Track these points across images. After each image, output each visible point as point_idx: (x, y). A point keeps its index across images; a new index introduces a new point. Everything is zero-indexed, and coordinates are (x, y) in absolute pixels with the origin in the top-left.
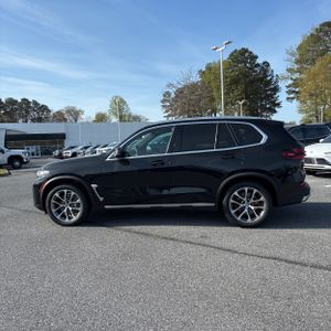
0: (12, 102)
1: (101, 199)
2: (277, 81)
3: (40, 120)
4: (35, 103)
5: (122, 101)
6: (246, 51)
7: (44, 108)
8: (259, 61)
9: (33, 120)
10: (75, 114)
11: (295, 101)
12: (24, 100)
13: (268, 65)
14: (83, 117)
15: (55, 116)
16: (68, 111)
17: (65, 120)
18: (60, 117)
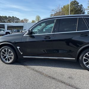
0: (10, 17)
1: (22, 53)
2: (84, 10)
3: (17, 22)
4: (16, 17)
5: (39, 17)
6: (76, 1)
7: (18, 19)
8: (79, 4)
9: (15, 22)
10: (26, 20)
12: (13, 17)
13: (82, 6)
14: (29, 21)
15: (21, 21)
16: (25, 20)
17: (24, 22)
18: (22, 21)
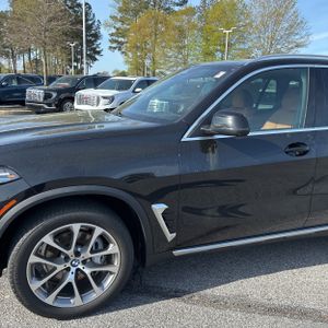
1: (170, 236)
2: (98, 27)
11: (116, 51)
13: (90, 8)
